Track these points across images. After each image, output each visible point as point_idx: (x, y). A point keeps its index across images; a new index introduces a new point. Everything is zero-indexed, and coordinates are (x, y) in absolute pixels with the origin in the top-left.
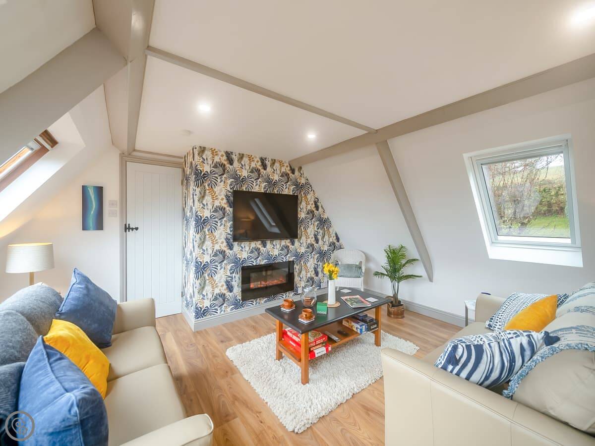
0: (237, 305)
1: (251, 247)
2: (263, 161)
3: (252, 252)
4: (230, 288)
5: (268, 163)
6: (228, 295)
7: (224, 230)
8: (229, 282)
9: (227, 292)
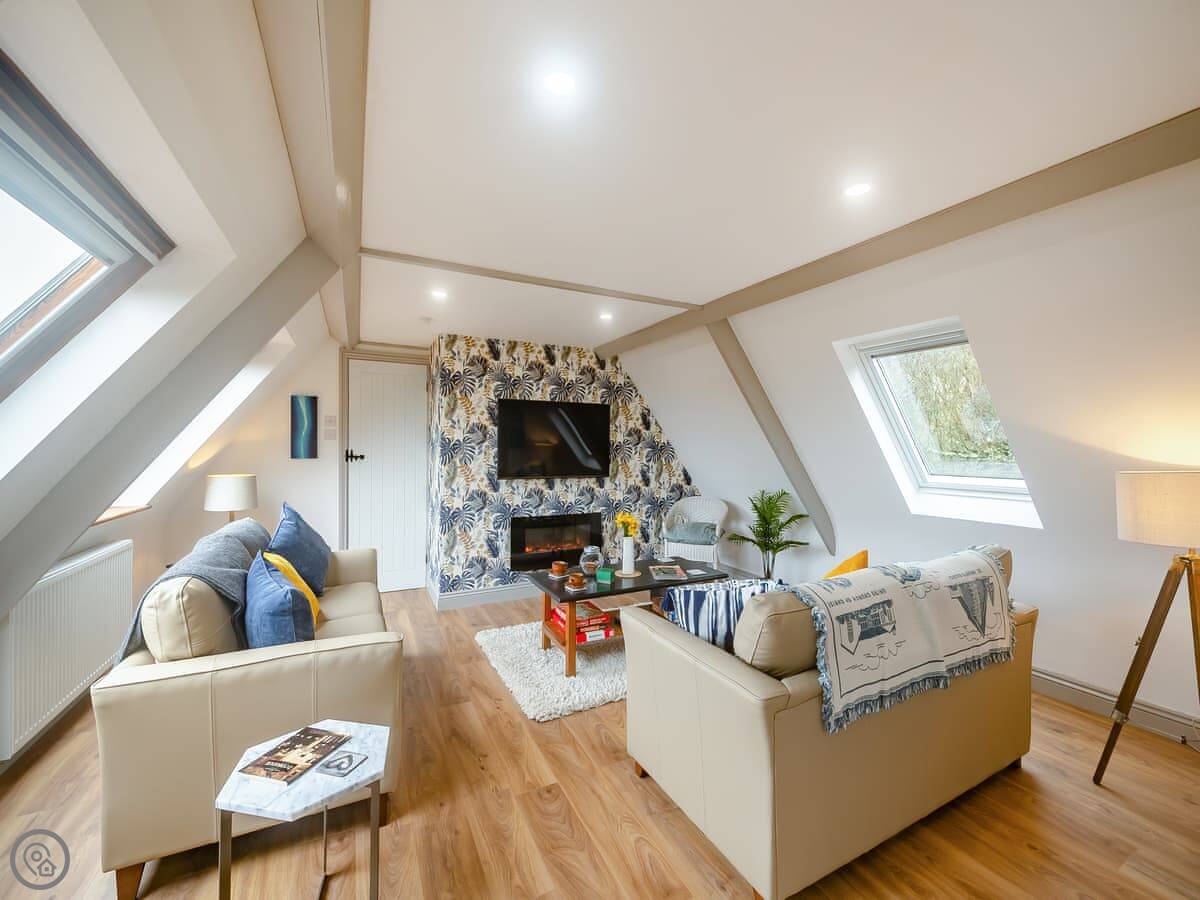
0: (504, 579)
1: (528, 489)
2: (549, 351)
3: (530, 496)
4: (494, 552)
5: (558, 354)
6: (491, 560)
7: (484, 460)
8: (492, 541)
9: (489, 556)
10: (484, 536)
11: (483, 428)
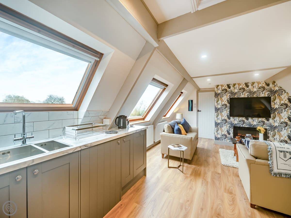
1: (240, 120)
2: (246, 84)
5: (250, 84)
7: (226, 112)
8: (228, 131)
9: (228, 134)
10: (226, 130)
11: (226, 105)
